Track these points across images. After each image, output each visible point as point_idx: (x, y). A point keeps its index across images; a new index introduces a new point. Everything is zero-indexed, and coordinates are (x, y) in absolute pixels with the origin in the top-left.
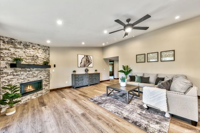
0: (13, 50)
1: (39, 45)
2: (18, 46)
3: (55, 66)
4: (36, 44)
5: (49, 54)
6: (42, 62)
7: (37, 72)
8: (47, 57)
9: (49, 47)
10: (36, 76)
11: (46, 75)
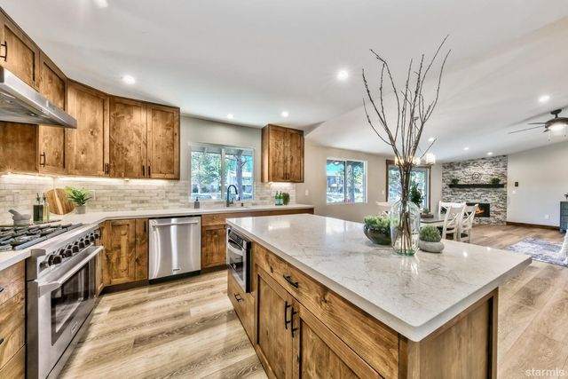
0: (451, 173)
1: (483, 159)
2: (457, 167)
3: (517, 184)
4: (478, 159)
5: (505, 167)
6: (489, 180)
7: (480, 193)
8: (500, 172)
9: (504, 156)
10: (478, 198)
11: (497, 199)
